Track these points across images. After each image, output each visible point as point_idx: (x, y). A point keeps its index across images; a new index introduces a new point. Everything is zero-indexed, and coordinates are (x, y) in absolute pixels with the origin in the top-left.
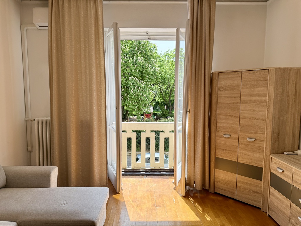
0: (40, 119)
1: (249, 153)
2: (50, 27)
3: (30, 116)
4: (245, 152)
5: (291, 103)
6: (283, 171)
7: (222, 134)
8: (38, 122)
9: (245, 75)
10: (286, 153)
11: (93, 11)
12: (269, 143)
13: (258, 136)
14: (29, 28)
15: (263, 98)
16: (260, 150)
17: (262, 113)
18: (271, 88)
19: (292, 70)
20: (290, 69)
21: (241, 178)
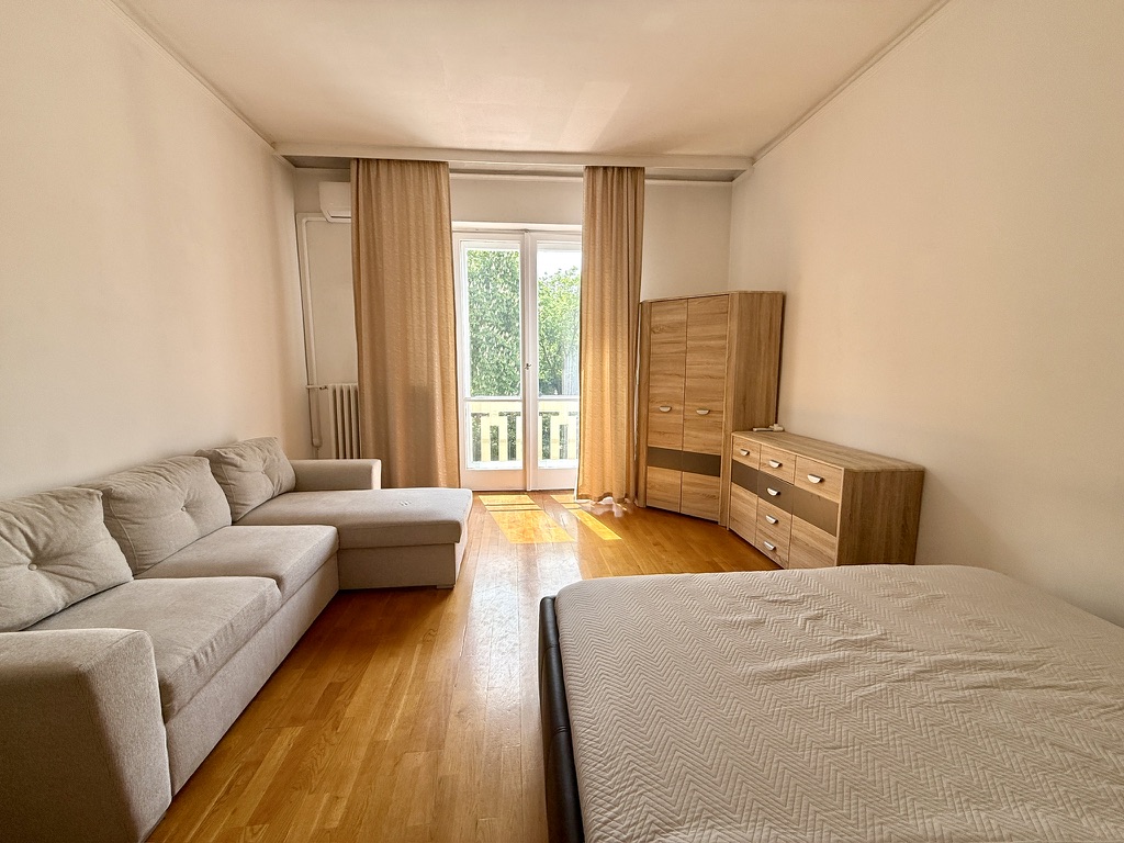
0: (338, 386)
1: (700, 434)
2: (354, 218)
3: (315, 382)
4: (694, 433)
5: (763, 348)
6: (748, 453)
7: (658, 406)
8: (335, 391)
9: (694, 305)
10: (755, 429)
11: (432, 191)
12: (730, 414)
13: (715, 405)
14: (309, 219)
15: (721, 342)
16: (717, 427)
17: (720, 367)
18: (733, 325)
19: (765, 297)
20: (761, 294)
21: (688, 477)
